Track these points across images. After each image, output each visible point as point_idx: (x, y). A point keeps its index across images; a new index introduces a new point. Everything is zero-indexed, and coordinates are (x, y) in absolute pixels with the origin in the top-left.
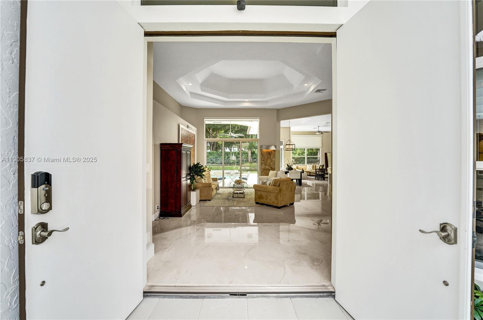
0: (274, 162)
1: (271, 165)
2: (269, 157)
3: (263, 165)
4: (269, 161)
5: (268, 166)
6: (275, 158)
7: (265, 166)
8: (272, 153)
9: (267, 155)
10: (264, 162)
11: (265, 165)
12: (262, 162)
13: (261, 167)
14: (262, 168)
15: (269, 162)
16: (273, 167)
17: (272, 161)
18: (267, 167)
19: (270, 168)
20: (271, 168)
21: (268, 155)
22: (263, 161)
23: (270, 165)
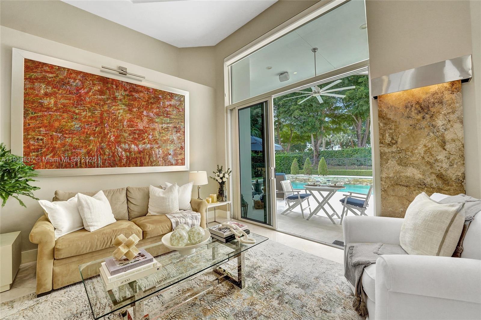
0: (462, 148)
1: (436, 160)
2: (424, 123)
3: (392, 163)
4: (423, 141)
5: (417, 167)
6: (462, 122)
7: (398, 168)
8: (441, 102)
9: (408, 117)
10: (394, 149)
11: (403, 163)
12: (386, 150)
13: (381, 171)
14: (384, 175)
15: (421, 149)
16: (453, 174)
17: (443, 144)
18: (412, 172)
19: (430, 180)
20: (440, 176)
21: (413, 114)
22: (389, 145)
23: (428, 163)
